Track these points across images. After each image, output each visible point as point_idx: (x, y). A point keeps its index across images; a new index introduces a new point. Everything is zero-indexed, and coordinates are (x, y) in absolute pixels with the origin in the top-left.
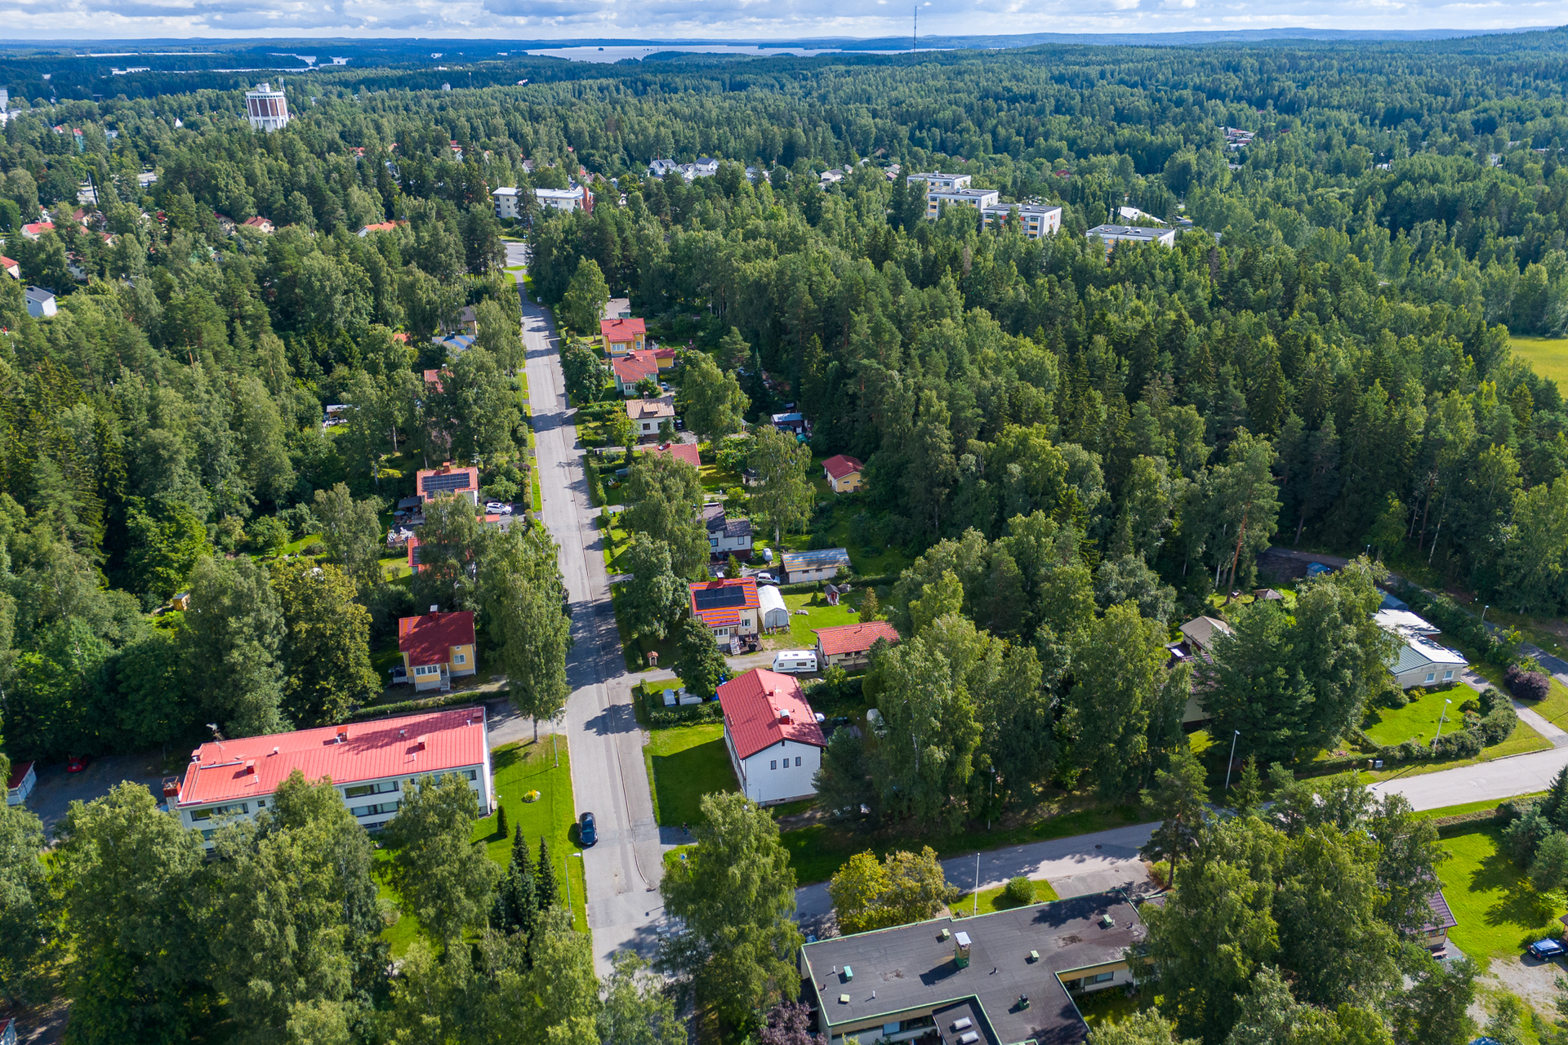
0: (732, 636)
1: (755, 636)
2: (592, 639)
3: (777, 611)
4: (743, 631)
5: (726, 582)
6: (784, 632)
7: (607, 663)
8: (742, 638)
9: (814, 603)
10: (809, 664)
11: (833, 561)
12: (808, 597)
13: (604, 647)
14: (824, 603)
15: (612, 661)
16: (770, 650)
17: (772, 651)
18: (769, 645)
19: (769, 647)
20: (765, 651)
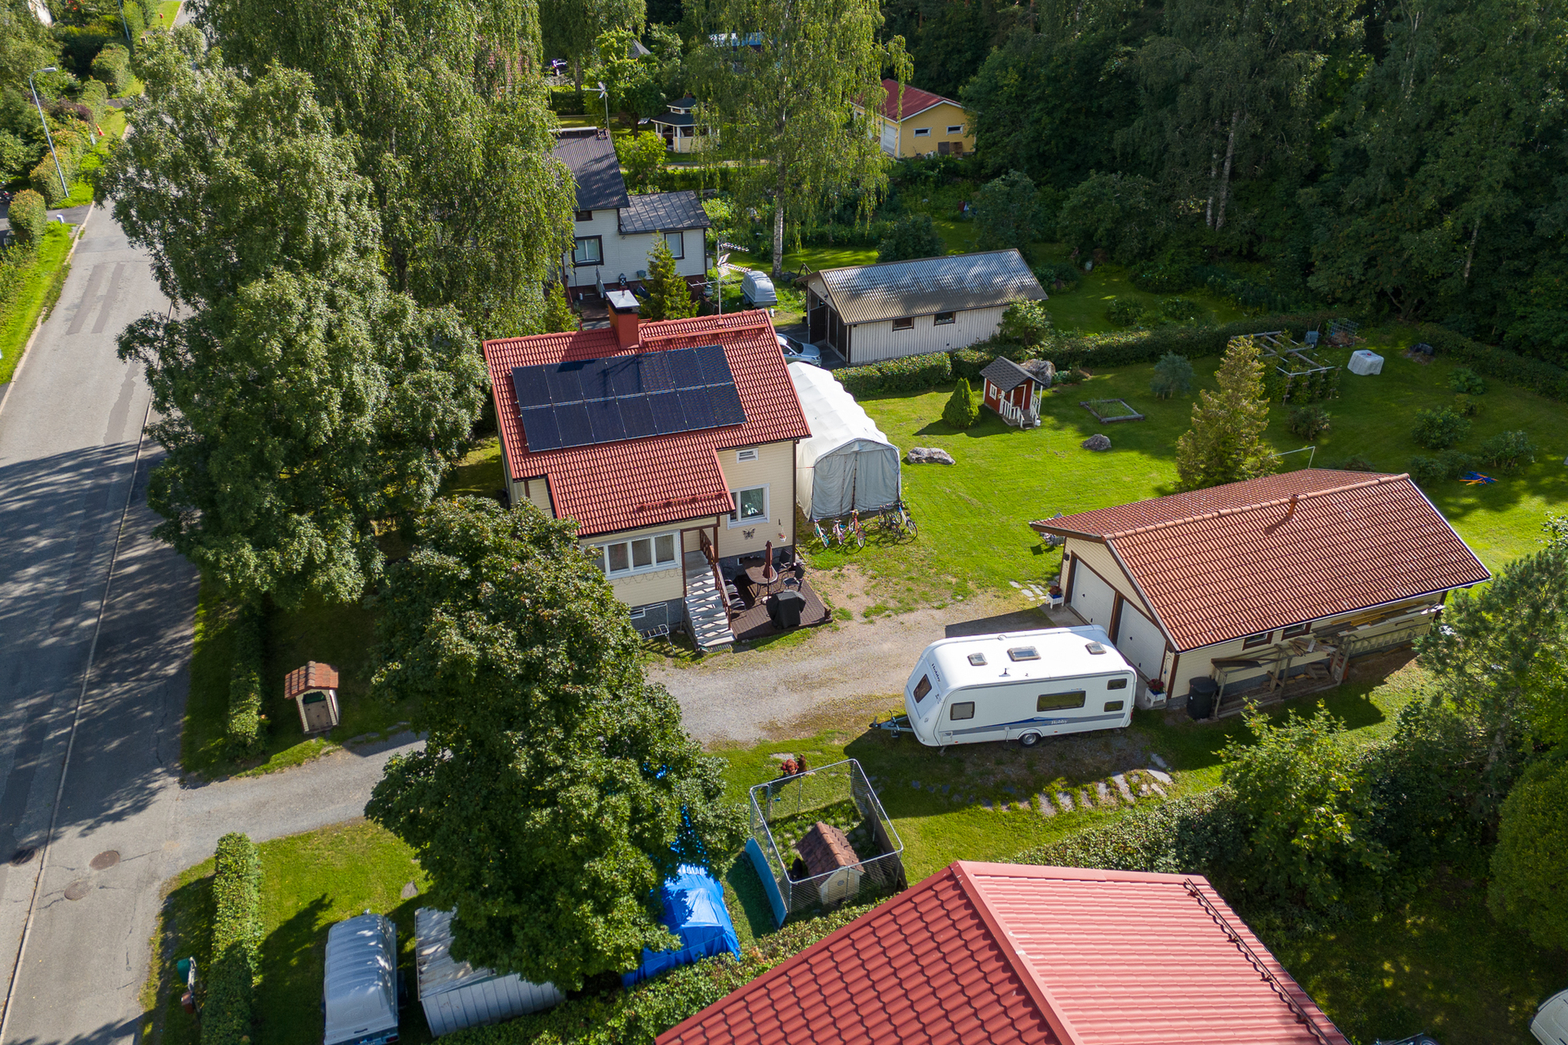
0: (690, 569)
1: (784, 557)
2: (71, 605)
3: (856, 452)
4: (733, 539)
5: (649, 332)
6: (890, 533)
7: (92, 730)
8: (737, 573)
9: (953, 422)
10: (1094, 705)
11: (986, 296)
12: (932, 405)
13: (108, 641)
14: (989, 421)
15: (119, 718)
16: (859, 619)
17: (871, 622)
18: (850, 597)
19: (850, 606)
20: (842, 624)
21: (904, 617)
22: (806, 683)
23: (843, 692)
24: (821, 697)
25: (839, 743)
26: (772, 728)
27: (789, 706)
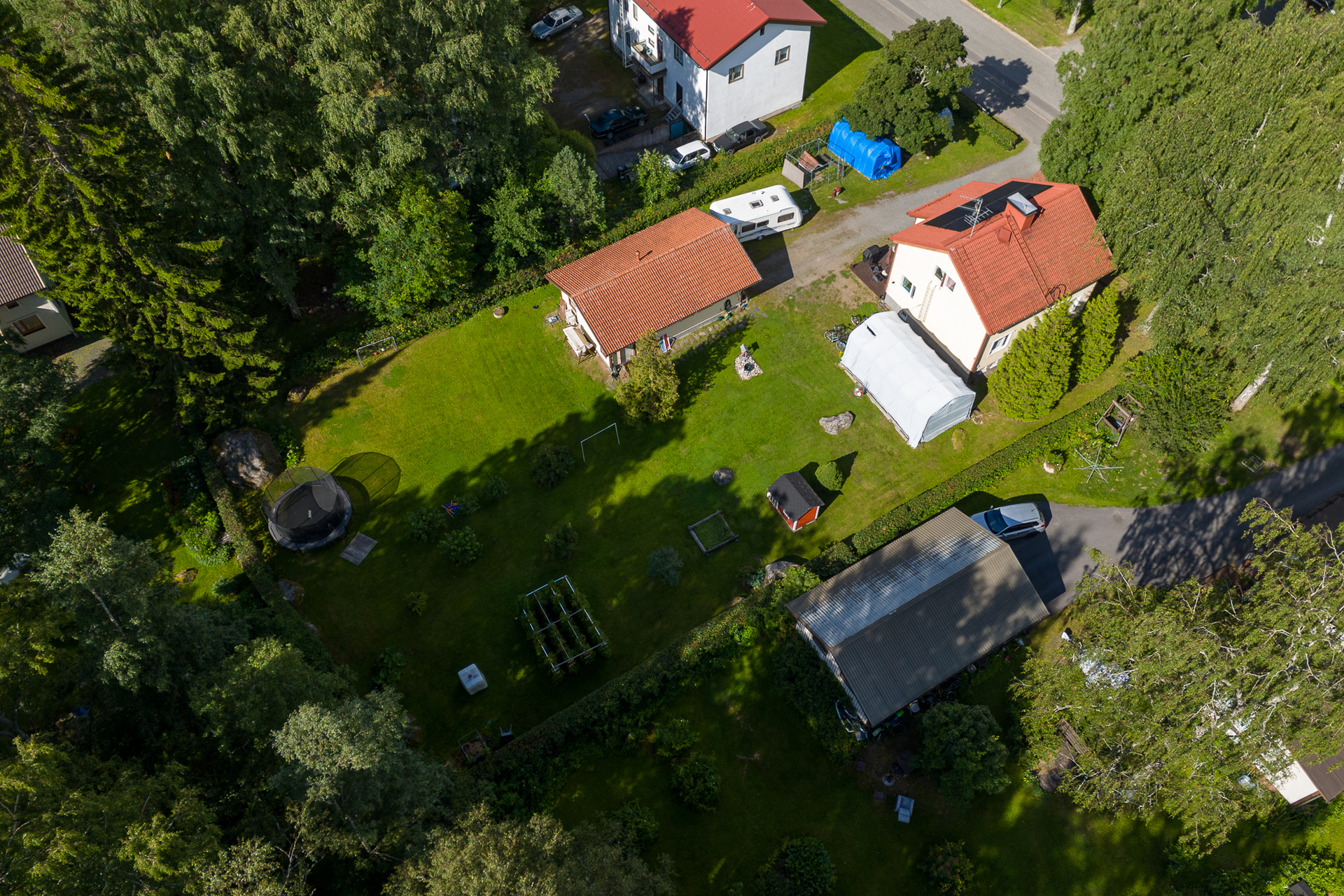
16: (837, 273)
17: (830, 272)
18: (846, 287)
19: (844, 281)
20: (843, 268)
21: (815, 278)
22: (847, 234)
23: (829, 233)
24: (838, 229)
25: (823, 211)
26: (854, 214)
27: (851, 223)
